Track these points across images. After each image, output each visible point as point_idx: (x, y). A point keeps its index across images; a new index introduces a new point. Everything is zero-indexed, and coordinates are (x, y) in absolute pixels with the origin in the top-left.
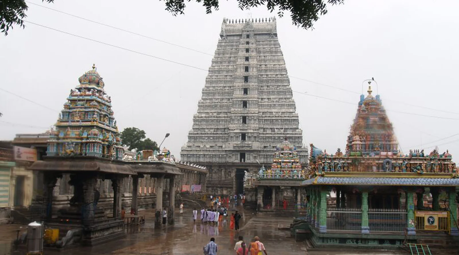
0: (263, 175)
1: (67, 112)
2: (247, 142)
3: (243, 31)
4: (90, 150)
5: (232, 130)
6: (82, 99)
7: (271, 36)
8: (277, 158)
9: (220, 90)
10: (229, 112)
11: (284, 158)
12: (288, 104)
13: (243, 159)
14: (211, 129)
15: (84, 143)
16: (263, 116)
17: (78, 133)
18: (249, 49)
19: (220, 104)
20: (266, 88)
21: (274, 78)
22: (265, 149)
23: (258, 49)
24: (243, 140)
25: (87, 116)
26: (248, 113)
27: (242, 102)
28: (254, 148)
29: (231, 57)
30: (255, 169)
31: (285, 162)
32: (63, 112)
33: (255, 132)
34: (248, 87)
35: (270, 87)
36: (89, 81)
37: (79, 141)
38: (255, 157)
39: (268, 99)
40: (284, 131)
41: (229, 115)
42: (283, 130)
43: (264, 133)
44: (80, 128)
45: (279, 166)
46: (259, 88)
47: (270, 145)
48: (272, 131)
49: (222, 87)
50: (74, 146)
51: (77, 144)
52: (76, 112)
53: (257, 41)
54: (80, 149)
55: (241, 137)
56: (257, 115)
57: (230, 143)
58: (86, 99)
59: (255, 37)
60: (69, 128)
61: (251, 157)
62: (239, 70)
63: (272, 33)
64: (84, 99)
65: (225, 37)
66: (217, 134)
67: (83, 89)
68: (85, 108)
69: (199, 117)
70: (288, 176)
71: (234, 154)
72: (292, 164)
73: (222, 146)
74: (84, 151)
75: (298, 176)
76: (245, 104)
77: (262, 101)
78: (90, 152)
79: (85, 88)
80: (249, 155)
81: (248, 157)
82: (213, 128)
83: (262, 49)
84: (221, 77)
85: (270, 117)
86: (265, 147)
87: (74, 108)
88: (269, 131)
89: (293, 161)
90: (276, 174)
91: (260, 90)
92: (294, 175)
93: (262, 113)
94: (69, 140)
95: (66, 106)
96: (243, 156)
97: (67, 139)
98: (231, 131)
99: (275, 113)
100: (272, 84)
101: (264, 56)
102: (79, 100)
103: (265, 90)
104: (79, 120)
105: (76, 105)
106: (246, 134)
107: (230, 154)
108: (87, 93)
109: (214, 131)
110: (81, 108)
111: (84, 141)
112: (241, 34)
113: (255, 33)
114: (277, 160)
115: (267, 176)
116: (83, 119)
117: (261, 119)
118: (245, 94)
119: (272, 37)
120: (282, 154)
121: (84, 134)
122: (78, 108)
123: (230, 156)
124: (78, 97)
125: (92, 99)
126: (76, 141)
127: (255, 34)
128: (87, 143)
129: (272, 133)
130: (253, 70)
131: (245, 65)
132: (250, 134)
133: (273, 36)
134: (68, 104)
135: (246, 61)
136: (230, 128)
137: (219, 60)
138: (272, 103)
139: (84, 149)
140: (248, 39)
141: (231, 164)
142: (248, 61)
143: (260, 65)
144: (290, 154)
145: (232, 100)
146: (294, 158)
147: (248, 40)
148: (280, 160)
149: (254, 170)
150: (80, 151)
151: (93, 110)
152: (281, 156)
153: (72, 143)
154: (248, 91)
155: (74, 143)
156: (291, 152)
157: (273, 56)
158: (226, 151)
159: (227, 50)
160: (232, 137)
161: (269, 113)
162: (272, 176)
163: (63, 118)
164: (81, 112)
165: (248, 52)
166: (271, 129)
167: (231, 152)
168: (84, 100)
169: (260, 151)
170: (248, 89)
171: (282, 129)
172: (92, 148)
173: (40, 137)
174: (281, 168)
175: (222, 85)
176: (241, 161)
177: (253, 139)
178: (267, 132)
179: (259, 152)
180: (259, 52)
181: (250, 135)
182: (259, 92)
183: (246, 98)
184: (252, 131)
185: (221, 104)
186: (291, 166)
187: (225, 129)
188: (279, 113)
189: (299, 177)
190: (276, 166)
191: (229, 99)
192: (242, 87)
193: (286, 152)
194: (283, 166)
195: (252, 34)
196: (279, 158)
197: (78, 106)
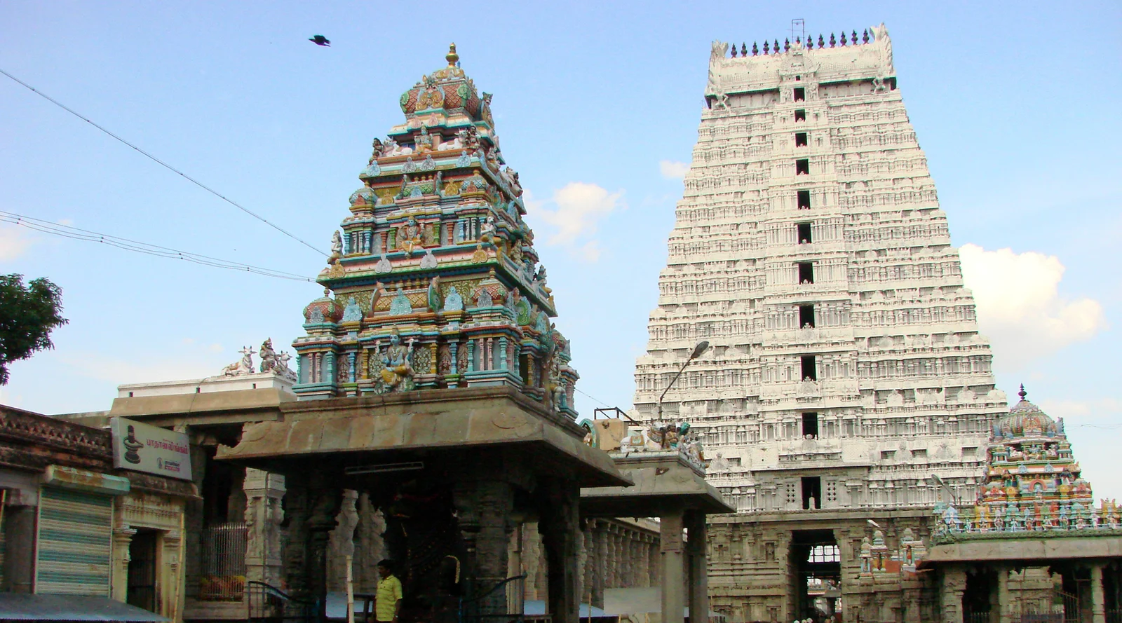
0: (962, 526)
1: (364, 225)
2: (825, 441)
3: (781, 78)
4: (482, 365)
5: (770, 402)
6: (424, 170)
7: (878, 87)
8: (1002, 462)
9: (719, 272)
10: (754, 345)
11: (1026, 461)
12: (954, 307)
13: (812, 500)
14: (697, 402)
15: (452, 336)
16: (871, 350)
17: (422, 299)
18: (808, 134)
19: (721, 318)
20: (874, 256)
21: (898, 224)
22: (888, 462)
23: (835, 132)
24: (809, 436)
25: (452, 232)
26: (819, 344)
27: (797, 308)
28: (848, 460)
29: (746, 165)
30: (855, 532)
31: (1033, 475)
32: (346, 227)
33: (847, 404)
34: (814, 257)
35: (888, 252)
36: (445, 101)
37: (430, 330)
38: (854, 488)
39: (884, 292)
40: (947, 398)
41: (756, 353)
42: (943, 392)
43: (878, 406)
44: (430, 279)
45: (1011, 490)
46: (851, 261)
47: (903, 449)
48: (905, 401)
49: (725, 265)
50: (410, 349)
51: (421, 342)
52: (403, 219)
53: (831, 108)
54: (437, 364)
55: (800, 424)
56: (850, 347)
57: (765, 445)
58: (442, 168)
59: (822, 95)
60: (380, 285)
61: (841, 491)
62: (777, 203)
63: (878, 78)
64: (431, 169)
65: (723, 103)
66: (719, 418)
67: (423, 132)
68: (440, 202)
69: (653, 366)
70: (1053, 522)
71: (780, 482)
72: (1059, 482)
73: (739, 460)
74: (453, 369)
75: (1088, 521)
76: (807, 315)
77: (863, 303)
78: (482, 370)
79: (430, 130)
80: (831, 486)
81: (832, 491)
82: (703, 401)
83: (852, 131)
84: (720, 231)
85: (894, 351)
86: (885, 454)
87: (397, 208)
88: (895, 400)
89: (1060, 470)
90: (1007, 519)
91: (855, 266)
92: (1072, 518)
93: (866, 340)
94: (386, 331)
95: (358, 204)
96: (811, 487)
97: (379, 324)
98: (767, 408)
99: (911, 339)
100: (893, 243)
101: (859, 154)
102: (412, 176)
103: (872, 264)
104: (418, 249)
105: (402, 197)
106: (819, 416)
107: (771, 483)
108: (442, 147)
109: (709, 411)
110: (424, 203)
111: (451, 328)
112: (774, 87)
113: (822, 82)
114: (1002, 472)
115: (974, 525)
116: (436, 244)
117: (865, 363)
118: (805, 281)
119: (881, 90)
120: (1018, 447)
121: (447, 301)
122: (410, 204)
123: (769, 491)
124: (409, 167)
125: (468, 165)
126: (418, 330)
127: (823, 86)
128: (463, 336)
129: (906, 405)
130: (825, 202)
131: (797, 187)
132: (830, 413)
133: (884, 87)
134: (366, 195)
135: (798, 173)
136: (761, 398)
137: (710, 175)
138: (897, 307)
139: (454, 361)
140: (800, 102)
141: (774, 518)
142: (807, 172)
143: (848, 185)
144: (1048, 445)
145: (764, 302)
146: (1061, 460)
147: (800, 105)
148: (1013, 471)
149: (852, 535)
150: (438, 372)
151: (477, 206)
152: (1014, 454)
153: (403, 341)
154: (815, 271)
155: (411, 341)
156: (1049, 440)
157: (891, 151)
158: (753, 473)
159: (731, 142)
160: (770, 426)
161: (890, 341)
162: (992, 525)
163: (351, 251)
164: (426, 216)
165: (805, 144)
166: (902, 392)
167: (772, 476)
168: (434, 173)
169: (869, 468)
170: (814, 264)
171: (939, 390)
172: (490, 356)
173: (204, 390)
174: (1019, 496)
175: (725, 257)
176: (806, 505)
177: (841, 430)
178: (889, 405)
179: (866, 471)
180: (842, 141)
181: (831, 417)
182: (851, 271)
183: (808, 294)
184: (838, 403)
185: (727, 319)
186: (1054, 490)
187: (744, 400)
188: (924, 338)
189: (1095, 524)
190: (1001, 492)
191: (752, 301)
192: (794, 259)
193: (1033, 438)
194: (1025, 491)
195: (810, 85)
196: (1005, 462)
197: (412, 198)
